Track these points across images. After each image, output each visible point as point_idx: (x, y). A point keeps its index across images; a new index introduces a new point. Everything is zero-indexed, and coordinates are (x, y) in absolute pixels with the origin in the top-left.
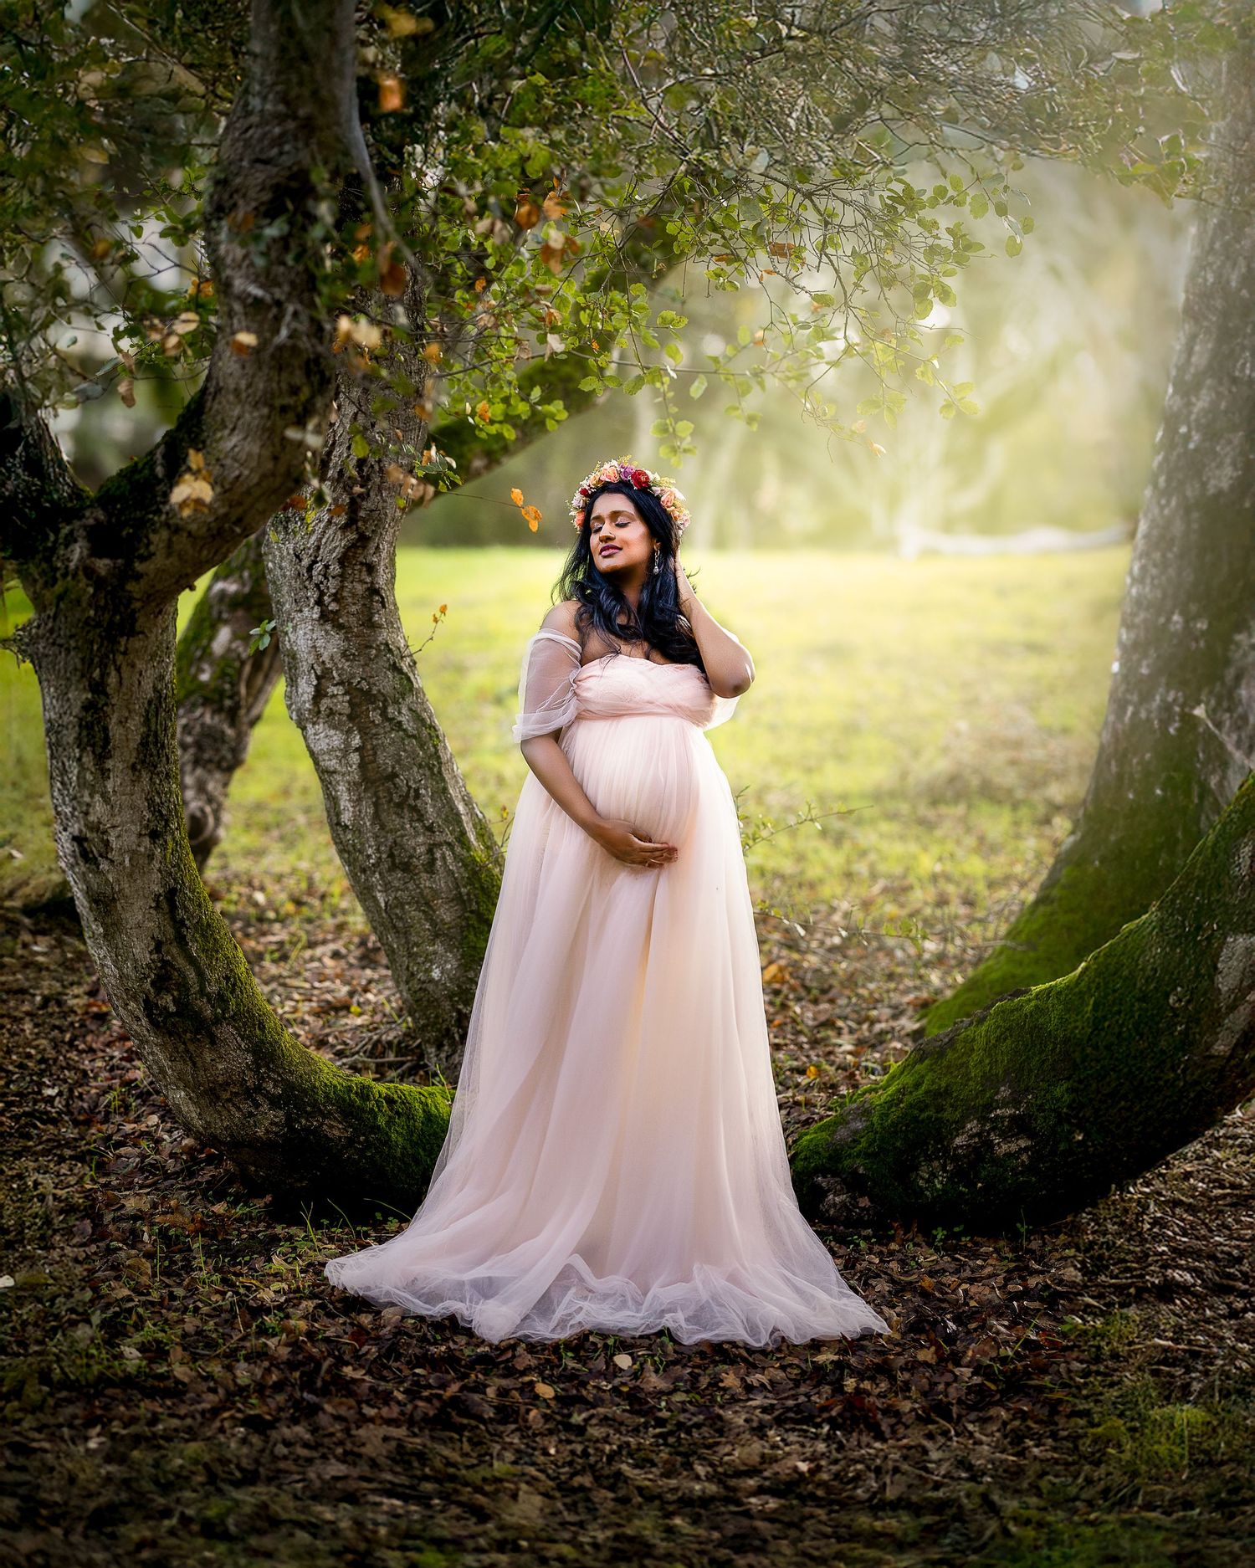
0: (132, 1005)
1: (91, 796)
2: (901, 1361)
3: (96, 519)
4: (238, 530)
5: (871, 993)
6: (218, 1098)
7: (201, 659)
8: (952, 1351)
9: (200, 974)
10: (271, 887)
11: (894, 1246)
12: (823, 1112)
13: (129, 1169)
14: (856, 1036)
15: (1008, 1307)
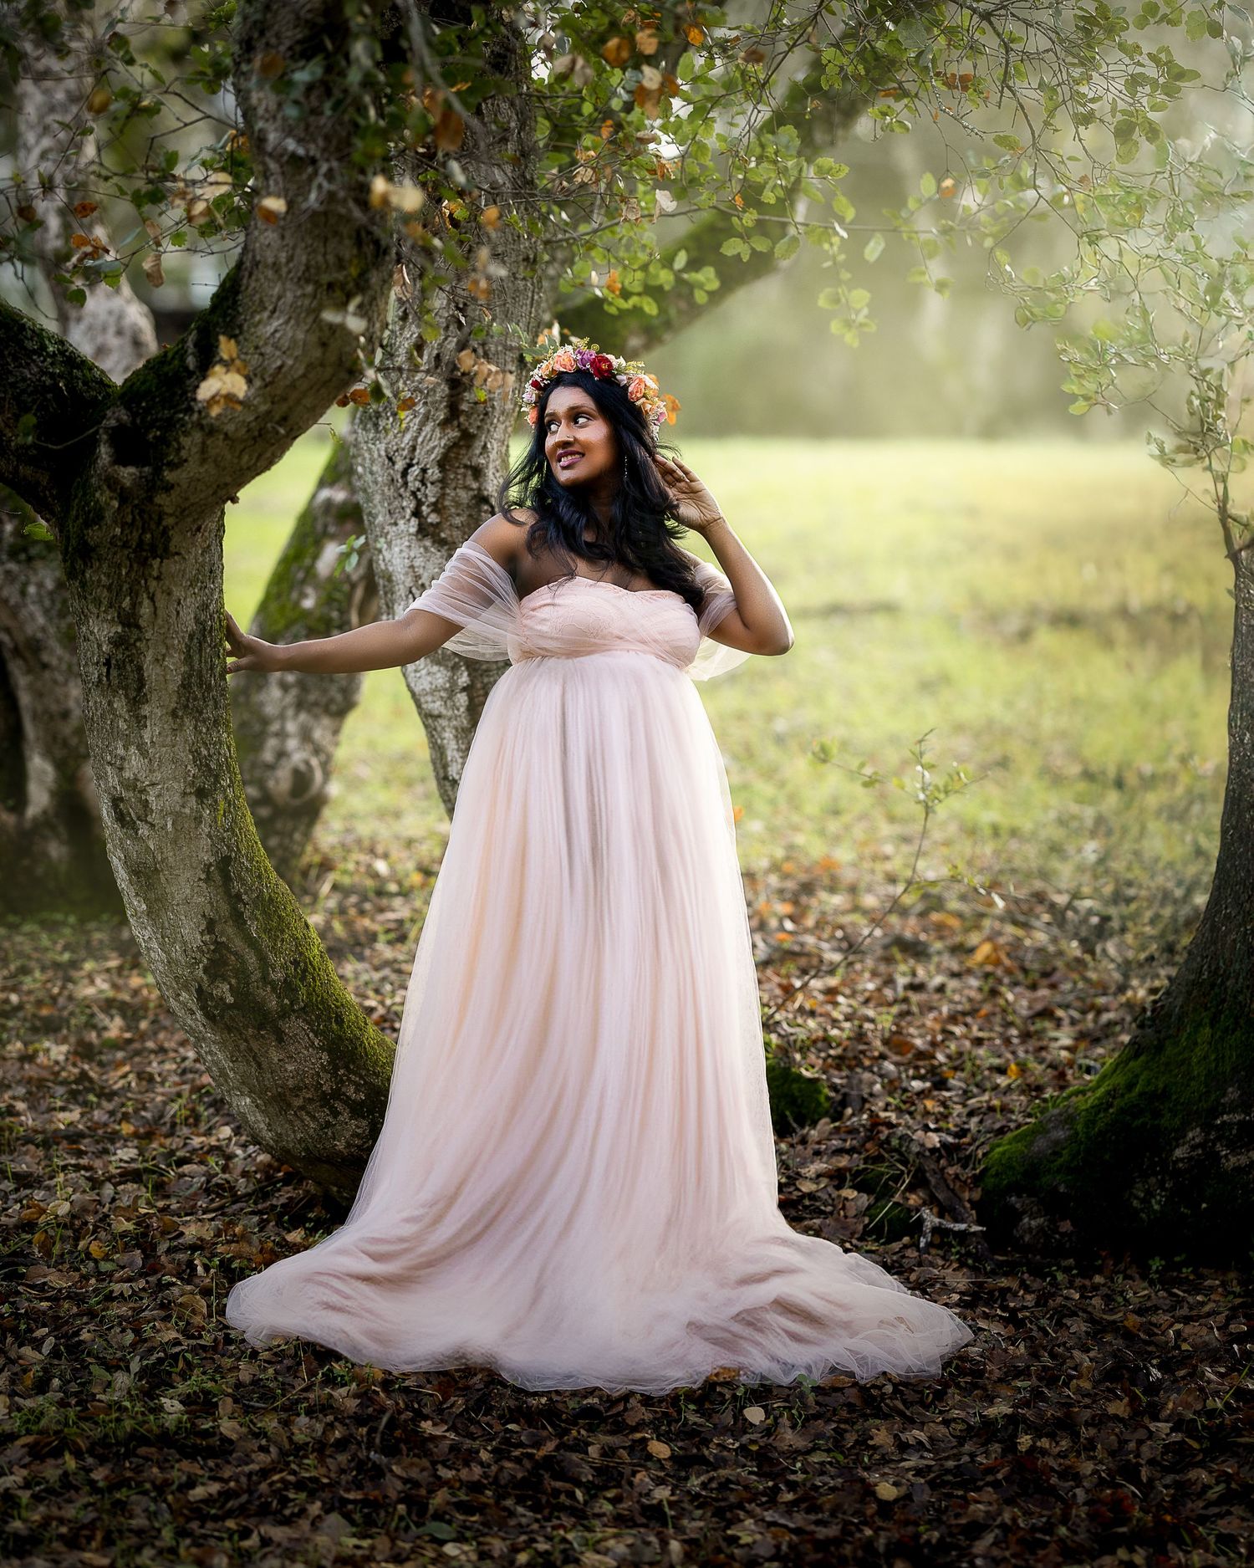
0: (184, 996)
1: (126, 748)
2: (1087, 1414)
3: (118, 420)
4: (282, 431)
6: (289, 1105)
7: (303, 582)
8: (1149, 1404)
9: (262, 959)
10: (395, 853)
11: (1098, 1279)
12: (1020, 1119)
13: (192, 1190)
14: (1078, 1028)
15: (1227, 1351)
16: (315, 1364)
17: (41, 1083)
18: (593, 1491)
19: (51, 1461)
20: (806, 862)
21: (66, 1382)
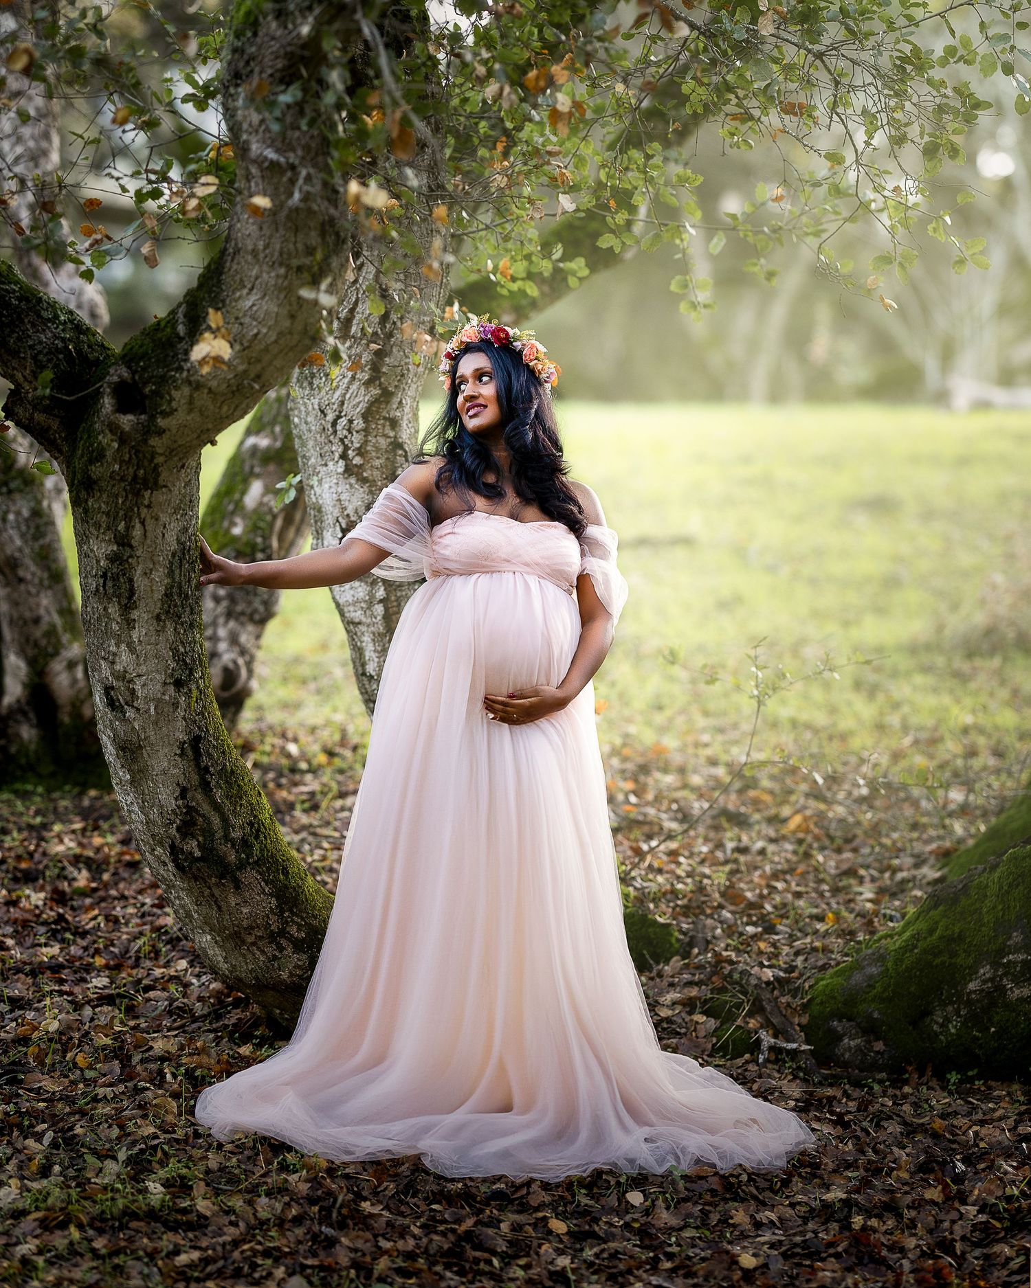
0: (159, 850)
1: (117, 645)
2: (908, 1199)
3: (120, 376)
4: (257, 387)
5: (894, 842)
6: (243, 942)
7: (233, 513)
8: (959, 1191)
9: (224, 820)
10: (303, 738)
11: (907, 1089)
12: (839, 958)
13: (157, 1012)
14: (877, 884)
15: (1017, 1148)
16: (270, 1155)
17: (25, 924)
18: (507, 1259)
19: (58, 1233)
20: (639, 747)
21: (65, 1168)
